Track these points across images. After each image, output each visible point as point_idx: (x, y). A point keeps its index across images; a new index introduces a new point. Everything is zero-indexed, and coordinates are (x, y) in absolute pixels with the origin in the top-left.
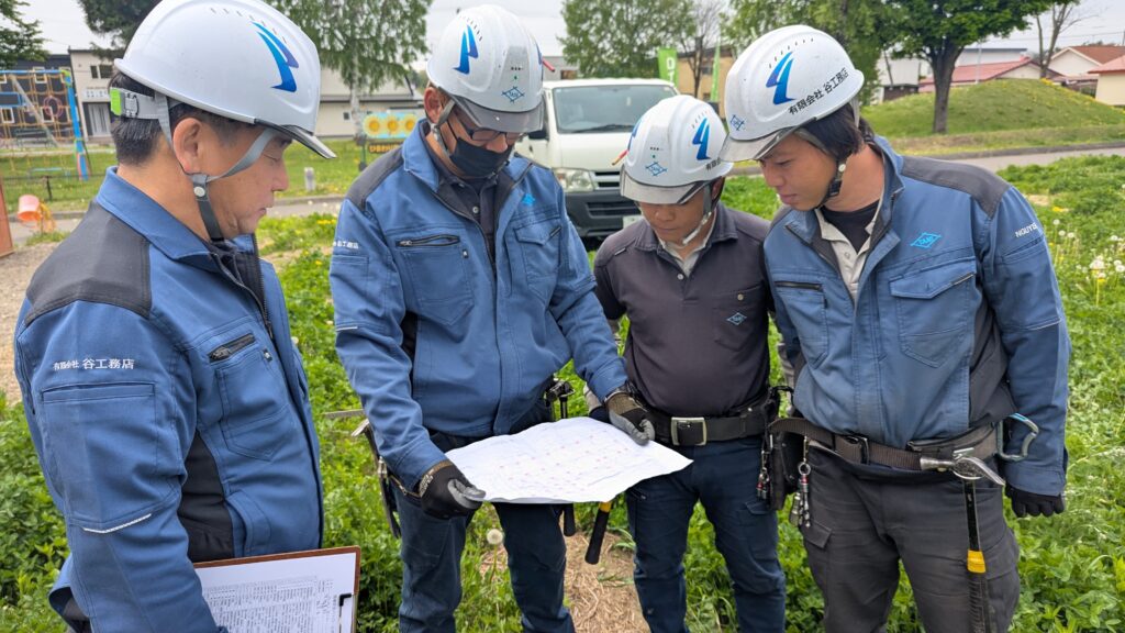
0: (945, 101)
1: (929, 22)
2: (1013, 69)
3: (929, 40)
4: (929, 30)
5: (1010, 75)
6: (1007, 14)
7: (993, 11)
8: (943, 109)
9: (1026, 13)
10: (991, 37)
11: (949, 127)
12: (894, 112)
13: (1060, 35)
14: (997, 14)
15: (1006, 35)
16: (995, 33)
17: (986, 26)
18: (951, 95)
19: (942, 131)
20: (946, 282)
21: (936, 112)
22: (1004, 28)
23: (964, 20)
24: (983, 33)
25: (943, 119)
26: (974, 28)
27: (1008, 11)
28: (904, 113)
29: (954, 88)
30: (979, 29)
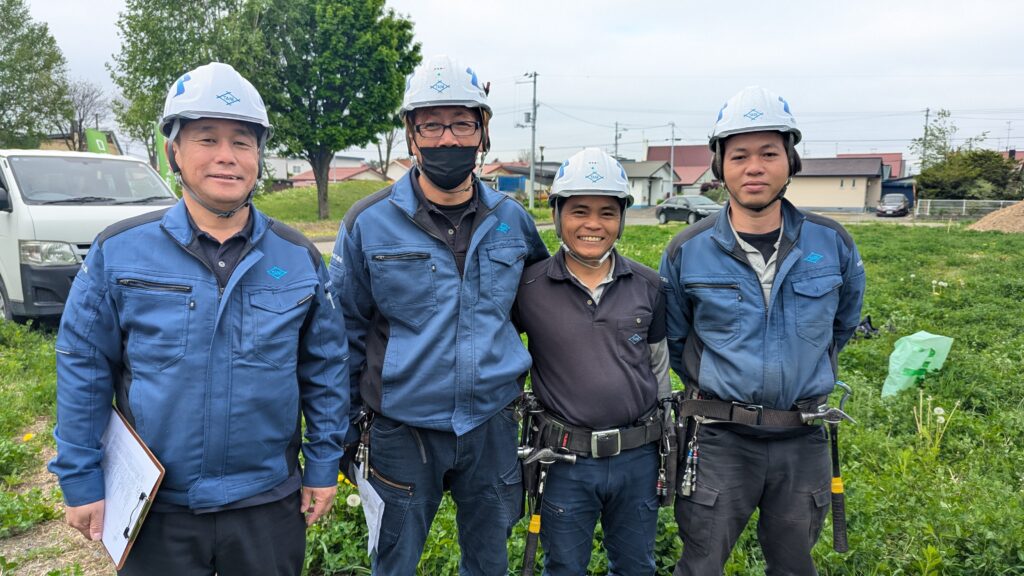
0: (326, 194)
1: (307, 129)
2: (359, 173)
3: (309, 145)
4: (308, 136)
5: (357, 177)
6: (364, 131)
7: (354, 128)
8: (325, 200)
9: (376, 132)
10: (354, 147)
11: (330, 215)
12: (284, 201)
13: (392, 150)
14: (357, 130)
15: (363, 146)
16: (357, 144)
17: (350, 138)
18: (329, 190)
19: (326, 217)
20: (828, 287)
21: (319, 202)
22: (361, 141)
23: (334, 132)
24: (349, 142)
25: (325, 209)
26: (342, 139)
27: (365, 128)
28: (293, 202)
29: (331, 184)
30: (346, 140)
